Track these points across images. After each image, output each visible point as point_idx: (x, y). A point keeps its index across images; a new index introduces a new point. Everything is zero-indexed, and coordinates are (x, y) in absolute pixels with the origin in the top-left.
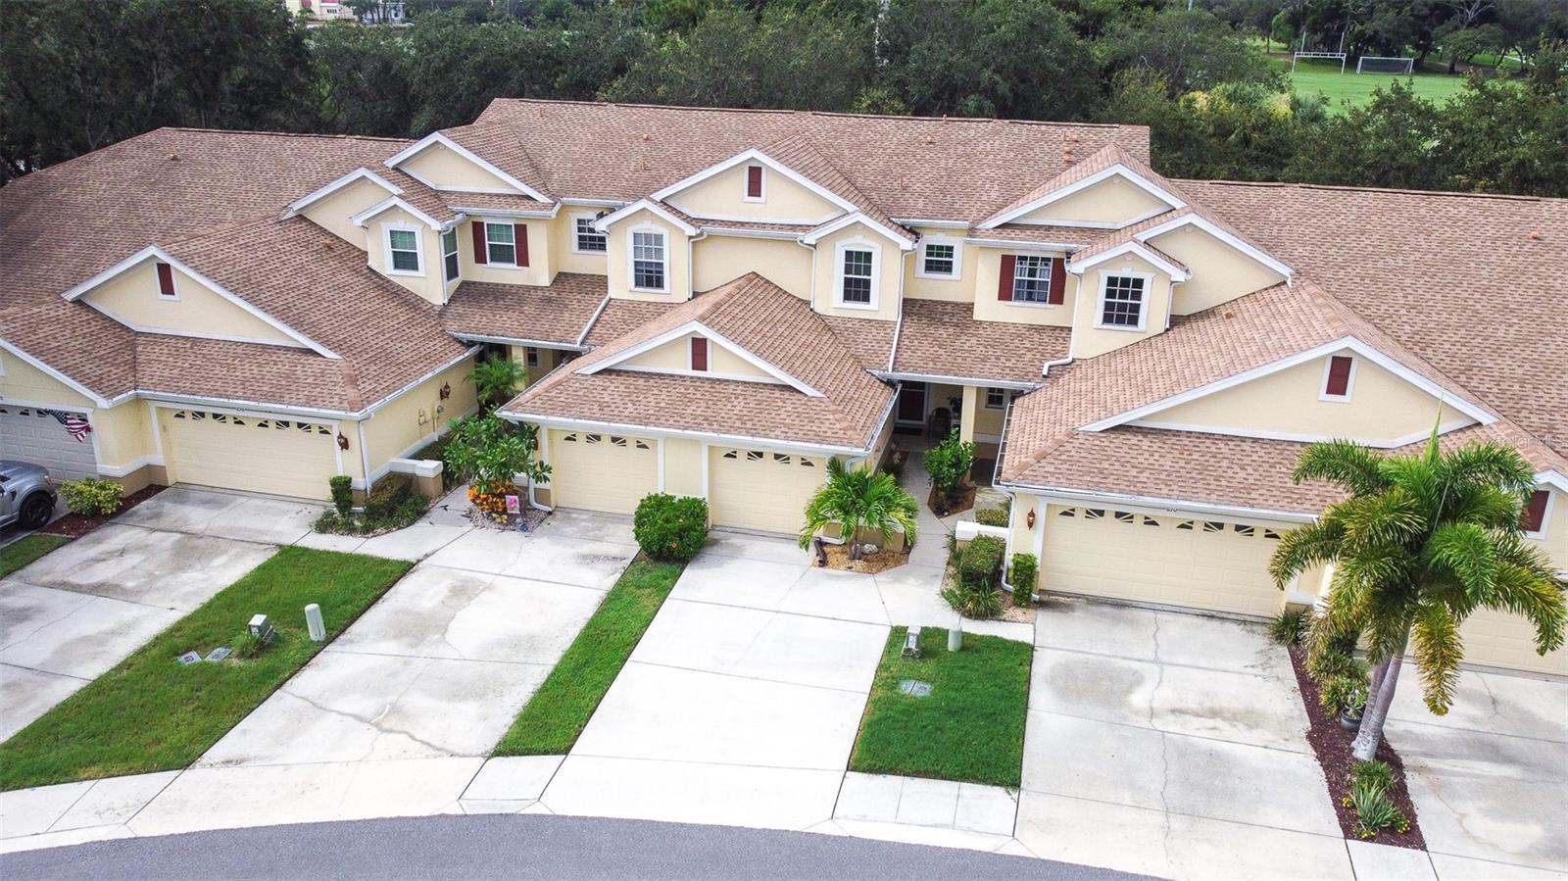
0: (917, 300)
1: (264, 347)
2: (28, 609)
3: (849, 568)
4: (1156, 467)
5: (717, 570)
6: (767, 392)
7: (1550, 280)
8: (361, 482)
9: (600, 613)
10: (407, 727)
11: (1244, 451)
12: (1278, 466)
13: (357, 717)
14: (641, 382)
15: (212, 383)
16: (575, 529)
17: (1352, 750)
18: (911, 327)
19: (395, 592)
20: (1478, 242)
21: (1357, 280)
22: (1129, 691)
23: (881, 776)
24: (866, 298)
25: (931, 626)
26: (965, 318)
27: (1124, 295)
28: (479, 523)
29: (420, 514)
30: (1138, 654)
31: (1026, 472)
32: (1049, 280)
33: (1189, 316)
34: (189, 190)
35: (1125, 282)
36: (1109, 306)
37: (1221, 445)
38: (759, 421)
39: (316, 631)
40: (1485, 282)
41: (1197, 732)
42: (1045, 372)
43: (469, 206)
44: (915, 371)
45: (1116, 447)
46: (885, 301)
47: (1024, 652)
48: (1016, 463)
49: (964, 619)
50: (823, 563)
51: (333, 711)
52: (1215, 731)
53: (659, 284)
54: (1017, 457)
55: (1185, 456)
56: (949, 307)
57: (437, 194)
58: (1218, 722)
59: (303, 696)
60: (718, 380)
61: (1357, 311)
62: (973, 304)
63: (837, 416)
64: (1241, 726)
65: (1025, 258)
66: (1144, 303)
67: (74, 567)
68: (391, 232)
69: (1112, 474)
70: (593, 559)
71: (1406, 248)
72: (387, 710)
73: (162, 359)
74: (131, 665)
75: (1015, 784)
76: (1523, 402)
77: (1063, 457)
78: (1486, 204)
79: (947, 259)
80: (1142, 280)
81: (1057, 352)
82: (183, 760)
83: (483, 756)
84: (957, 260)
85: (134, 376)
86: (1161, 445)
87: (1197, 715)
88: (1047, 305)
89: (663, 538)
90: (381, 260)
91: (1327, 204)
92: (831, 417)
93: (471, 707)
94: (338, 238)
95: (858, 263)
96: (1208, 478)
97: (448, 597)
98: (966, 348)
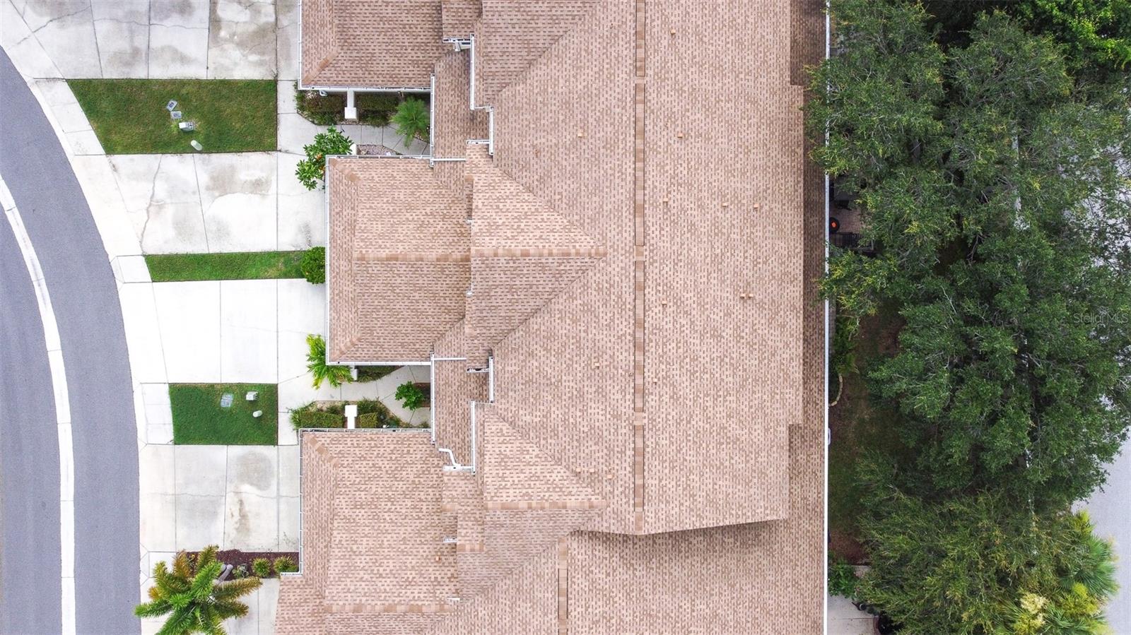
10: (153, 216)
13: (153, 194)
19: (249, 156)
22: (252, 484)
23: (169, 396)
47: (271, 438)
51: (155, 183)
58: (237, 517)
59: (161, 166)
70: (307, 230)
72: (159, 204)
75: (175, 444)
77: (321, 462)
83: (144, 251)
87: (240, 510)
92: (348, 340)
93: (171, 233)
97: (251, 181)
98: (460, 402)
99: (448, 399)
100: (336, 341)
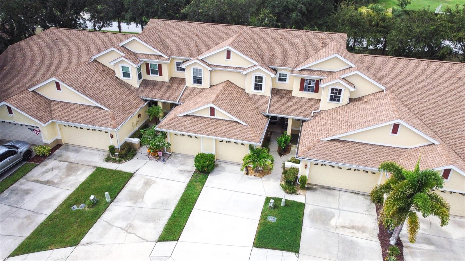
0: (276, 89)
1: (88, 106)
2: (29, 190)
3: (255, 175)
4: (342, 153)
5: (217, 176)
6: (232, 124)
7: (461, 93)
8: (117, 146)
9: (186, 191)
10: (134, 232)
11: (367, 148)
12: (376, 153)
13: (121, 228)
14: (196, 119)
15: (74, 118)
16: (178, 161)
17: (390, 241)
18: (274, 98)
19: (129, 184)
20: (441, 79)
21: (404, 92)
22: (330, 220)
23: (262, 249)
24: (261, 89)
25: (277, 197)
26: (289, 95)
27: (336, 93)
28: (151, 158)
29: (134, 155)
30: (334, 207)
31: (305, 154)
32: (315, 86)
33: (355, 99)
34: (62, 51)
35: (336, 90)
36: (331, 96)
37: (361, 146)
38: (230, 133)
39: (108, 199)
40: (441, 93)
41: (347, 234)
42: (312, 115)
43: (144, 59)
44: (275, 113)
45: (331, 146)
46: (266, 91)
47: (302, 206)
48: (302, 150)
49: (286, 194)
50: (247, 174)
51: (114, 226)
52: (353, 234)
53: (201, 83)
54: (303, 148)
55: (350, 150)
56: (285, 91)
57: (135, 54)
59: (106, 221)
60: (218, 119)
61: (403, 102)
62: (292, 91)
63: (252, 132)
64: (360, 232)
65: (308, 80)
66: (342, 96)
67: (40, 174)
68: (122, 67)
69: (329, 155)
70: (182, 172)
71: (420, 80)
72: (129, 226)
73: (59, 109)
74: (59, 210)
75: (298, 252)
76: (448, 135)
77: (316, 149)
78: (445, 65)
79: (285, 78)
80: (341, 89)
81: (316, 108)
82: (75, 243)
83: (155, 241)
84: (288, 78)
85: (51, 115)
86: (344, 145)
87: (348, 228)
88: (314, 93)
89: (203, 167)
90: (119, 74)
91: (398, 64)
92: (250, 132)
93: (151, 225)
94: (106, 67)
95: (259, 79)
96: (356, 157)
97: (143, 186)
98: (289, 106)
99: (288, 110)
100: (249, 138)
